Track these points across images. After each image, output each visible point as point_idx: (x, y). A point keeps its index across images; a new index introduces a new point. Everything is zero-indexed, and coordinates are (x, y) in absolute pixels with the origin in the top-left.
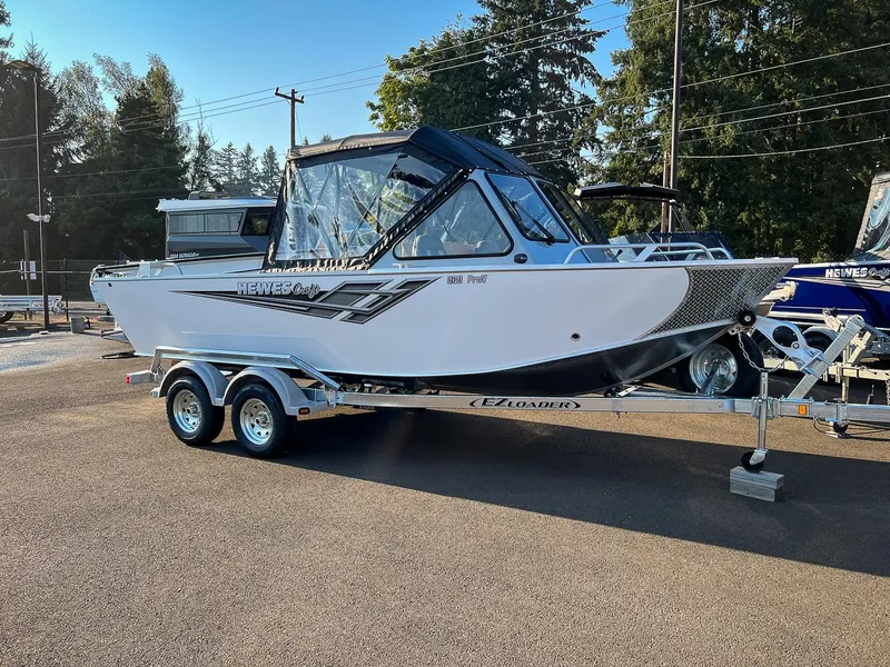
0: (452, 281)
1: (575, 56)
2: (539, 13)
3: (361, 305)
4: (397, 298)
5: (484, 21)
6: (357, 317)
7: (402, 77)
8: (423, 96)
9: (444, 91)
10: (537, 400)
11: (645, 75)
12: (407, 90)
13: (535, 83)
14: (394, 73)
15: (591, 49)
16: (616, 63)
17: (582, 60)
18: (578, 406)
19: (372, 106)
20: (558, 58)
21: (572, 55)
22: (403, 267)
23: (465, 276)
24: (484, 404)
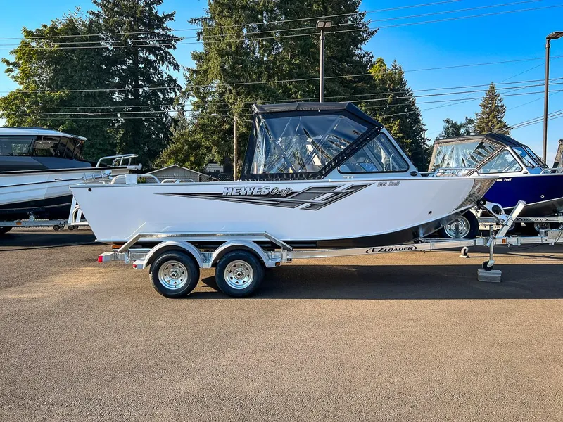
0: (380, 185)
1: (162, 50)
2: (139, 18)
3: (318, 200)
4: (345, 195)
5: (98, 15)
6: (314, 206)
7: (34, 44)
8: (54, 61)
9: (71, 59)
10: (398, 247)
11: (222, 70)
12: (40, 54)
13: (136, 62)
14: (28, 41)
15: (175, 48)
16: (194, 59)
17: (167, 53)
18: (416, 248)
19: (8, 63)
20: (152, 50)
21: (160, 49)
22: (350, 178)
23: (388, 182)
24: (373, 251)
